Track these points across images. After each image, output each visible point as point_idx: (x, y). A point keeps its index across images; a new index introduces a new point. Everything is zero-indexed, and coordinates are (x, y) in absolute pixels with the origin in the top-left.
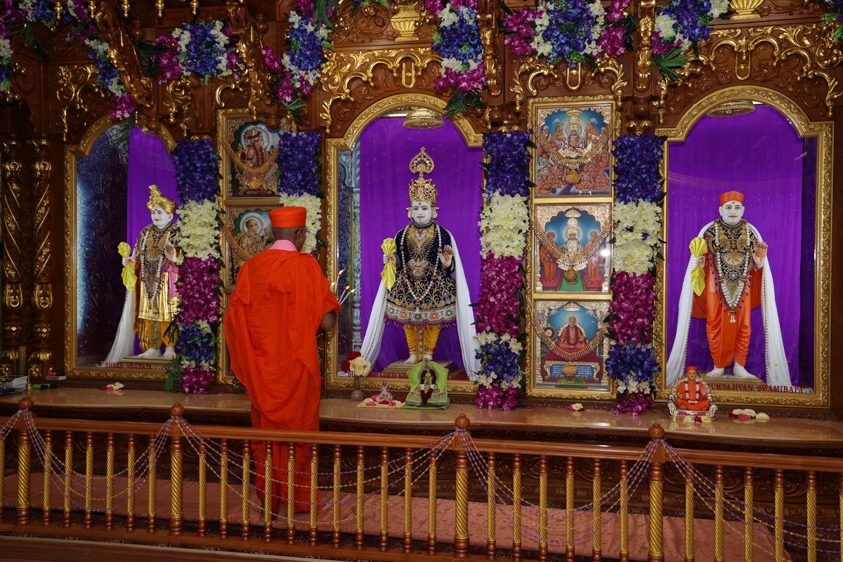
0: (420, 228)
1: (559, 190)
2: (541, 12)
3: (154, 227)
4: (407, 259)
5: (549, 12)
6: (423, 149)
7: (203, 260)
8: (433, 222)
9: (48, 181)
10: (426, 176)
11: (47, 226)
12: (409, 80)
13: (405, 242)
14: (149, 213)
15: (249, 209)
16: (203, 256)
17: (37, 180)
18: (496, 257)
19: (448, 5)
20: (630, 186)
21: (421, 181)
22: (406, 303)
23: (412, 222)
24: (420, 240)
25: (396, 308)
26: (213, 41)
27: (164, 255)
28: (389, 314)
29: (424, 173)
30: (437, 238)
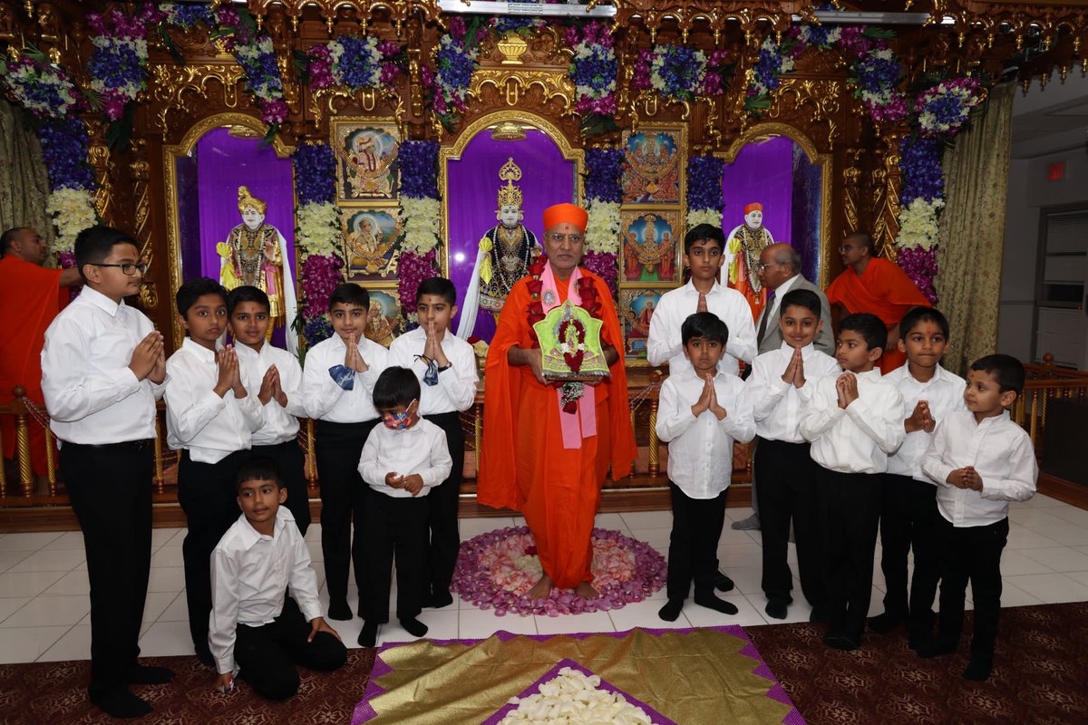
0: (510, 228)
1: (639, 199)
2: (657, 54)
3: (246, 228)
4: (500, 256)
5: (664, 55)
6: (511, 160)
7: (327, 257)
8: (519, 223)
9: (146, 181)
10: (514, 183)
11: (148, 226)
12: (512, 98)
13: (497, 238)
14: (240, 213)
15: (362, 210)
16: (327, 254)
17: (135, 180)
18: (596, 253)
19: (584, 42)
20: (700, 197)
21: (510, 187)
22: (500, 295)
23: (501, 224)
24: (512, 238)
25: (489, 299)
26: (368, 54)
27: (262, 255)
28: (482, 304)
29: (513, 181)
30: (525, 238)
